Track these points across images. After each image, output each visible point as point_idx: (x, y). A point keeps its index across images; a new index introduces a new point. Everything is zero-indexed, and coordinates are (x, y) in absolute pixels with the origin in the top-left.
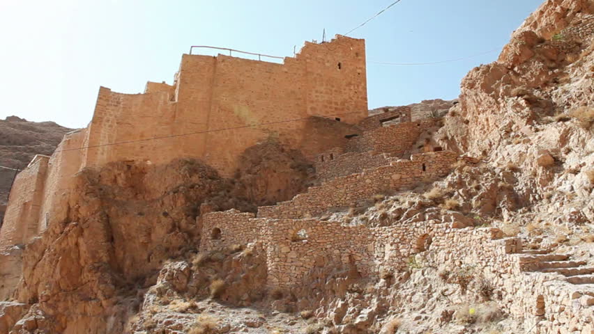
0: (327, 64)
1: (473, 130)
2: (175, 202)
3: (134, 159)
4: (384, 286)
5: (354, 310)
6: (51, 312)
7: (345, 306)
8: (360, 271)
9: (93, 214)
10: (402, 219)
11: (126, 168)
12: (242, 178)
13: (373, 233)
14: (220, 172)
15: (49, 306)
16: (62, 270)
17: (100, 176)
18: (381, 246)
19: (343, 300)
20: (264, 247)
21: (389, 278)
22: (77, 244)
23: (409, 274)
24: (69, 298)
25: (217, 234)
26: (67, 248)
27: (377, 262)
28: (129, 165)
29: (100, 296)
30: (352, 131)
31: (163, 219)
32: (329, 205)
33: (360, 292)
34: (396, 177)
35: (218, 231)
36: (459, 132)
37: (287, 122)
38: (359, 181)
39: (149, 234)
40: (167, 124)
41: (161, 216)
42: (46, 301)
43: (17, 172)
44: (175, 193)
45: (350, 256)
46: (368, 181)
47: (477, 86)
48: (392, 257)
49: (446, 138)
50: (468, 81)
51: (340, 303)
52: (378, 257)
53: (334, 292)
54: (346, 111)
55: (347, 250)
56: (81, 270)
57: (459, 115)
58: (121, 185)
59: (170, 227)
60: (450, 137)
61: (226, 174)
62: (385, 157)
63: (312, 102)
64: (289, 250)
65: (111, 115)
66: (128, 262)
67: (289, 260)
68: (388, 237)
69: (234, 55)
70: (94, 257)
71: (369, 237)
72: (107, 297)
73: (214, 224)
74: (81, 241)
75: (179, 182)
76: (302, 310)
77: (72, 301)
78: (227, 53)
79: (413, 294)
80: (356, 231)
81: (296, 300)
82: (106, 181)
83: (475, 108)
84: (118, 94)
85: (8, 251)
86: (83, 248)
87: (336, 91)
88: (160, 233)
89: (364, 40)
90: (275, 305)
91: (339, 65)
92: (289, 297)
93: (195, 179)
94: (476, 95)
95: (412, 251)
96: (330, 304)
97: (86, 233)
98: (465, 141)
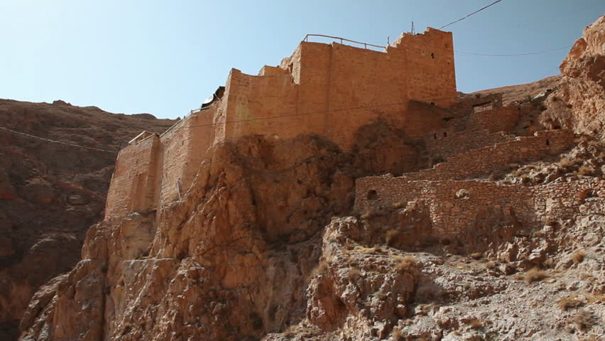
0: (423, 54)
1: (576, 113)
2: (309, 172)
3: (264, 133)
4: (550, 231)
5: (525, 251)
6: (209, 264)
7: (516, 247)
8: (520, 221)
9: (238, 180)
10: (545, 181)
11: (257, 142)
12: (360, 153)
13: (533, 191)
14: (341, 147)
15: (207, 259)
16: (217, 227)
17: (237, 147)
18: (541, 201)
19: (512, 243)
20: (426, 204)
21: (554, 225)
22: (227, 206)
23: (573, 222)
24: (225, 252)
25: (372, 194)
26: (219, 209)
27: (538, 213)
28: (259, 139)
29: (255, 248)
30: (448, 115)
31: (298, 186)
32: (467, 173)
33: (527, 237)
34: (524, 150)
35: (374, 192)
36: (563, 114)
37: (392, 104)
38: (492, 153)
39: (286, 199)
40: (291, 103)
41: (296, 183)
42: (202, 255)
43: (120, 149)
44: (307, 163)
45: (511, 209)
46: (501, 153)
47: (582, 74)
48: (555, 208)
49: (550, 120)
50: (573, 71)
51: (510, 246)
52: (539, 209)
53: (501, 237)
54: (439, 97)
55: (508, 205)
56: (231, 228)
57: (561, 100)
58: (255, 156)
59: (305, 193)
60: (554, 119)
61: (345, 149)
62: (503, 134)
63: (412, 88)
64: (452, 206)
65: (243, 94)
66: (270, 223)
67: (453, 214)
68: (549, 193)
69: (345, 43)
70: (244, 217)
71: (529, 194)
72: (262, 251)
73: (369, 186)
74: (230, 203)
75: (309, 154)
76: (471, 253)
77: (228, 255)
78: (338, 41)
79: (585, 234)
80: (516, 188)
81: (462, 246)
82: (243, 152)
83: (579, 94)
84: (247, 75)
85: (130, 217)
86: (232, 209)
87: (430, 78)
88: (295, 198)
89: (451, 33)
90: (446, 249)
91: (432, 55)
92: (456, 242)
93: (323, 151)
94: (582, 83)
95: (576, 203)
96: (500, 247)
97: (235, 196)
98: (570, 121)
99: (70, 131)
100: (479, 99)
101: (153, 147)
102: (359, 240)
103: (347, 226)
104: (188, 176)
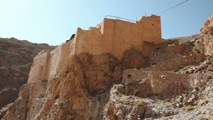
0: (149, 24)
1: (206, 47)
2: (106, 67)
3: (89, 52)
4: (196, 91)
5: (186, 99)
6: (67, 101)
7: (183, 97)
8: (184, 87)
9: (79, 69)
10: (194, 73)
11: (87, 55)
12: (125, 60)
13: (189, 76)
14: (118, 58)
15: (66, 99)
16: (70, 87)
17: (79, 57)
18: (193, 80)
19: (181, 95)
20: (149, 80)
21: (197, 89)
22: (74, 79)
23: (204, 88)
24: (73, 96)
25: (129, 76)
26: (71, 80)
27: (191, 85)
28: (87, 54)
29: (84, 95)
31: (101, 72)
32: (165, 69)
33: (187, 93)
34: (186, 61)
35: (130, 75)
36: (201, 48)
37: (137, 42)
38: (174, 62)
39: (97, 77)
40: (99, 41)
42: (64, 97)
43: (35, 56)
44: (105, 64)
45: (181, 83)
46: (178, 62)
47: (208, 33)
48: (198, 83)
49: (196, 50)
50: (205, 32)
51: (181, 97)
52: (191, 83)
53: (177, 93)
54: (155, 40)
55: (180, 81)
56: (76, 87)
57: (201, 43)
58: (86, 61)
59: (104, 75)
60: (198, 50)
61: (120, 59)
62: (179, 55)
63: (145, 36)
64: (159, 81)
65: (82, 37)
66: (90, 86)
67: (160, 84)
68: (195, 77)
69: (120, 19)
70: (81, 83)
71: (188, 77)
72: (87, 96)
73: (128, 73)
74: (76, 78)
75: (106, 60)
76: (166, 99)
77: (74, 97)
78: (118, 18)
79: (208, 93)
80: (183, 75)
81: (163, 96)
82: (81, 59)
83: (207, 40)
84: (83, 30)
85: (37, 82)
86: (76, 80)
87: (152, 33)
88: (100, 77)
89: (160, 17)
90: (157, 97)
91: (153, 24)
92: (160, 95)
93: (111, 59)
94: (208, 36)
95: (205, 81)
96: (177, 97)
97: (77, 75)
98: (204, 51)
99: (16, 49)
100: (170, 42)
101: (47, 56)
102: (124, 93)
103: (119, 88)
104: (60, 67)
